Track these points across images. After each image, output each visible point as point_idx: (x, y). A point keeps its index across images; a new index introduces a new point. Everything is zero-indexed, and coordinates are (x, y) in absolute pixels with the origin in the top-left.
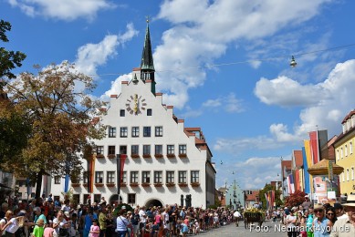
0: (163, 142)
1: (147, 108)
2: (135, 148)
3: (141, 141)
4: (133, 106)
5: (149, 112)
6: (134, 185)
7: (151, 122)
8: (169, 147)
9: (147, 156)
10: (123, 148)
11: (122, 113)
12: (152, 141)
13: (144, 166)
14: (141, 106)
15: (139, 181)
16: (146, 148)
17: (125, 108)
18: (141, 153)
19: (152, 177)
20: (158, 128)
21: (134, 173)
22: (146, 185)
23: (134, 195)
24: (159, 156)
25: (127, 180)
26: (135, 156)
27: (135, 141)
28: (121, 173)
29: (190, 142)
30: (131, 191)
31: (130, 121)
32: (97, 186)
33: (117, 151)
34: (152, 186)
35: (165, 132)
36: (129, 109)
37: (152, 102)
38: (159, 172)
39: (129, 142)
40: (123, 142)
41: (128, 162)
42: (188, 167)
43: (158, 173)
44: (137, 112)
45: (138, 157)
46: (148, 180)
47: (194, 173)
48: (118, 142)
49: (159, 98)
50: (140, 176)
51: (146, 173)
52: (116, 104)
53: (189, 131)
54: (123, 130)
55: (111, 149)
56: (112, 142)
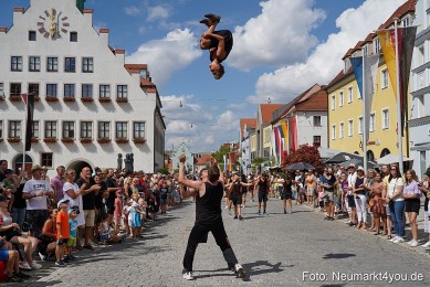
0: (95, 79)
1: (69, 29)
2: (51, 88)
3: (61, 78)
4: (48, 27)
5: (74, 36)
6: (50, 141)
7: (77, 51)
8: (104, 87)
9: (70, 100)
10: (33, 88)
11: (32, 35)
12: (78, 78)
13: (66, 113)
14: (61, 26)
15: (58, 134)
16: (69, 88)
17: (36, 28)
18: (60, 95)
19: (77, 129)
20: (87, 61)
21: (50, 124)
22: (68, 140)
23: (50, 155)
24: (87, 100)
25: (40, 134)
26: (52, 100)
27: (52, 78)
28: (31, 123)
29: (133, 81)
30: (47, 149)
31: (43, 48)
33: (24, 90)
34: (78, 142)
35: (96, 65)
36: (42, 30)
37: (81, 22)
38: (89, 123)
39: (43, 78)
40: (33, 78)
41: (42, 109)
42: (130, 117)
43: (86, 124)
44: (56, 36)
45: (56, 100)
46: (72, 133)
47: (139, 124)
48: (25, 78)
49: (88, 16)
50: (59, 128)
51: (68, 124)
52: (23, 22)
53: (131, 68)
54: (34, 61)
55: (15, 88)
56: (16, 77)
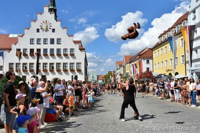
0: (62, 47)
1: (52, 28)
2: (45, 50)
3: (49, 46)
4: (44, 27)
5: (54, 30)
6: (45, 71)
7: (55, 36)
9: (52, 55)
10: (39, 50)
11: (38, 30)
12: (55, 46)
13: (51, 60)
14: (49, 27)
15: (48, 68)
16: (52, 50)
17: (39, 28)
18: (49, 53)
19: (55, 66)
20: (59, 40)
21: (45, 64)
22: (52, 70)
23: (45, 76)
24: (59, 55)
25: (41, 68)
27: (45, 47)
28: (38, 64)
29: (76, 47)
30: (44, 74)
31: (42, 35)
32: (24, 71)
33: (35, 51)
34: (55, 71)
35: (62, 41)
36: (42, 28)
37: (57, 25)
38: (59, 64)
39: (42, 47)
40: (38, 47)
41: (42, 58)
42: (75, 61)
43: (58, 64)
44: (47, 30)
45: (47, 55)
46: (53, 68)
47: (78, 64)
48: (35, 47)
49: (59, 23)
50: (48, 66)
51: (51, 64)
52: (35, 25)
53: (75, 42)
54: (39, 40)
55: (32, 51)
56: (32, 47)
